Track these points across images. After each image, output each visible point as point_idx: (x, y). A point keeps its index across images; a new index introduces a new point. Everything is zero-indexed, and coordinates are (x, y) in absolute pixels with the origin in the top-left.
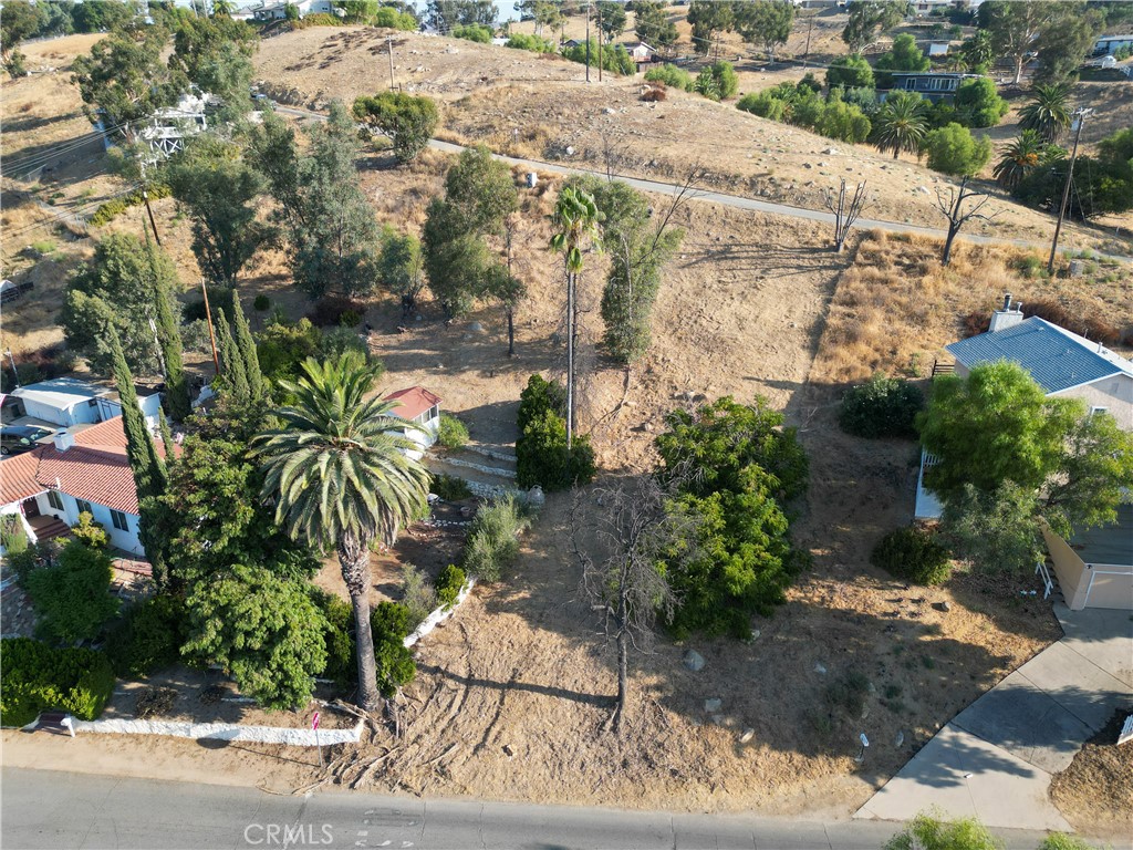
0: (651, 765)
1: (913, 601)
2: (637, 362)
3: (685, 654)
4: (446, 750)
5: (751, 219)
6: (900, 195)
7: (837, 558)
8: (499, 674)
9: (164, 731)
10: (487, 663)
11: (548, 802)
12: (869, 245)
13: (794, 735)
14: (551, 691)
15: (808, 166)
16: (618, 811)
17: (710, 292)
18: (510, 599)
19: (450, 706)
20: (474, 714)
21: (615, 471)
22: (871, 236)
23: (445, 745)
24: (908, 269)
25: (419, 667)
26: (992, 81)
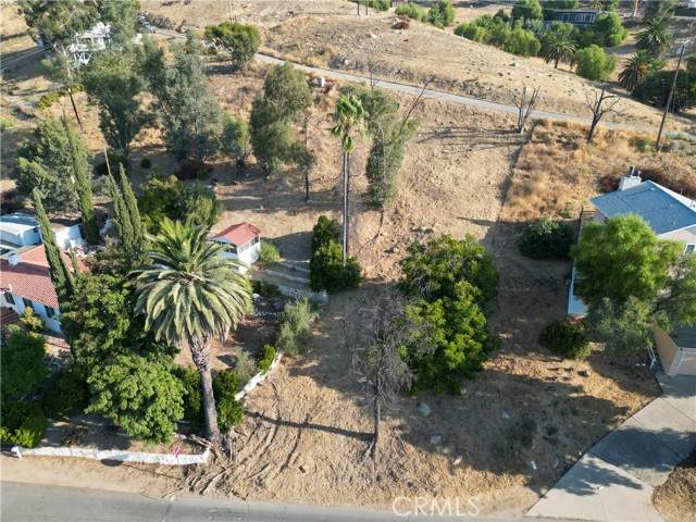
0: (395, 479)
1: (566, 370)
2: (389, 207)
3: (418, 405)
4: (263, 469)
5: (464, 111)
6: (561, 95)
7: (516, 340)
8: (298, 418)
9: (80, 455)
10: (290, 411)
11: (329, 504)
12: (540, 129)
13: (488, 461)
14: (331, 430)
15: (501, 75)
16: (373, 510)
17: (436, 160)
18: (305, 366)
19: (265, 439)
20: (280, 446)
21: (374, 280)
22: (541, 123)
23: (262, 465)
24: (565, 145)
25: (246, 413)
26: (618, 16)
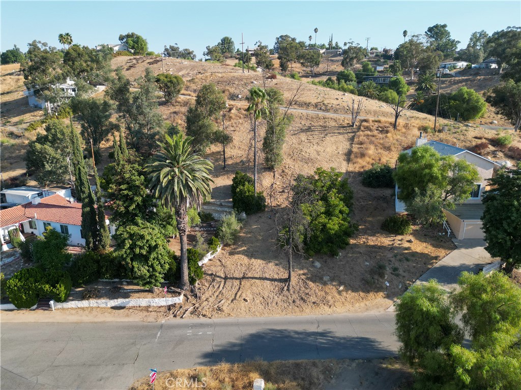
0: (304, 301)
1: (399, 240)
2: (278, 170)
3: (313, 262)
4: (219, 302)
5: (318, 117)
6: (375, 108)
7: (367, 229)
8: (237, 275)
9: (95, 305)
10: (232, 271)
11: (265, 316)
12: (365, 124)
13: (360, 287)
14: (260, 278)
15: (337, 99)
16: (293, 317)
17: (304, 143)
18: (238, 250)
19: (219, 287)
20: (229, 290)
21: (274, 206)
22: (366, 121)
23: (219, 300)
24: (381, 132)
25: (205, 274)
